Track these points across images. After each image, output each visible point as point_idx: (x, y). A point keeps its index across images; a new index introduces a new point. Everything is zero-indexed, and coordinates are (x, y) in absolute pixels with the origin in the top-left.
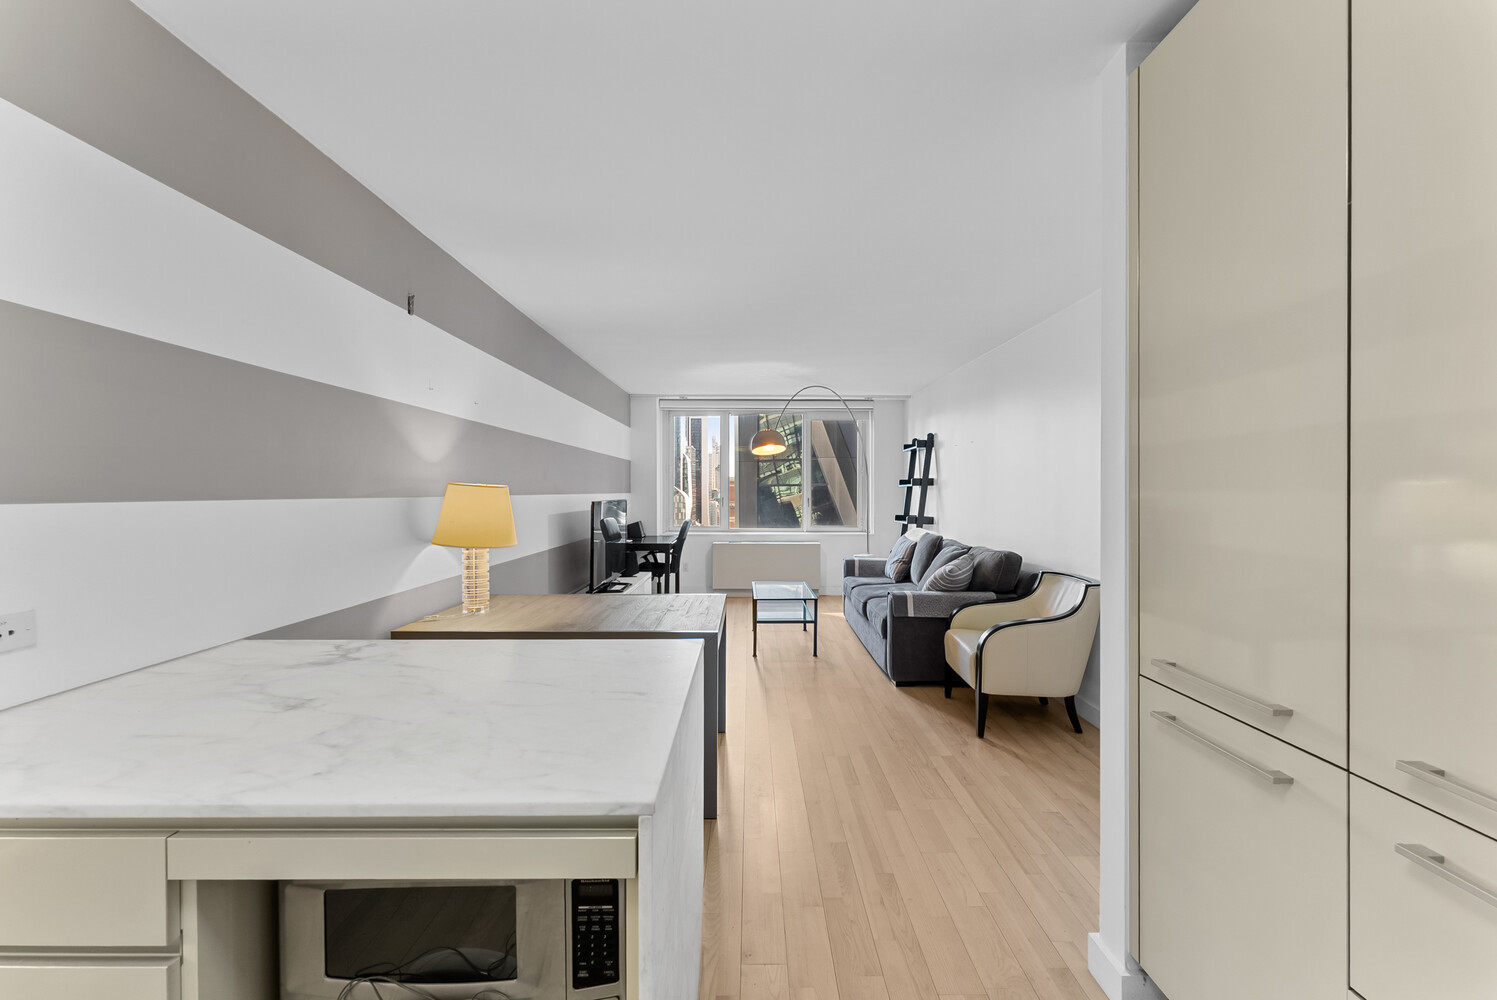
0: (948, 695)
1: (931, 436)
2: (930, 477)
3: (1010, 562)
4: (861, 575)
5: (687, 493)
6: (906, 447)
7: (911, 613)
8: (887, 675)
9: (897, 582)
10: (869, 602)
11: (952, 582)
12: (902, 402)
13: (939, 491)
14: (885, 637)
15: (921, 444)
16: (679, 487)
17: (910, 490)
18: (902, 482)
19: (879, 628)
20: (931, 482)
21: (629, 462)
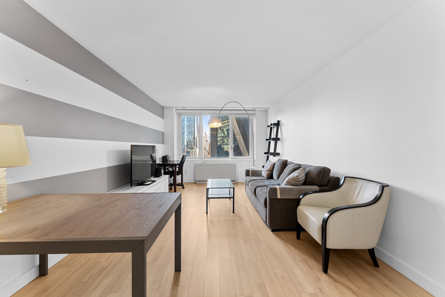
0: (298, 237)
1: (279, 121)
2: (278, 137)
3: (325, 171)
4: (252, 176)
5: (197, 148)
6: (268, 126)
7: (279, 197)
8: (267, 225)
9: (267, 179)
10: (257, 189)
11: (298, 181)
12: (266, 111)
13: (282, 142)
14: (266, 206)
15: (275, 124)
16: (195, 146)
17: (270, 142)
18: (267, 140)
19: (263, 202)
20: (279, 139)
21: (164, 132)
